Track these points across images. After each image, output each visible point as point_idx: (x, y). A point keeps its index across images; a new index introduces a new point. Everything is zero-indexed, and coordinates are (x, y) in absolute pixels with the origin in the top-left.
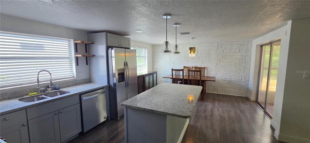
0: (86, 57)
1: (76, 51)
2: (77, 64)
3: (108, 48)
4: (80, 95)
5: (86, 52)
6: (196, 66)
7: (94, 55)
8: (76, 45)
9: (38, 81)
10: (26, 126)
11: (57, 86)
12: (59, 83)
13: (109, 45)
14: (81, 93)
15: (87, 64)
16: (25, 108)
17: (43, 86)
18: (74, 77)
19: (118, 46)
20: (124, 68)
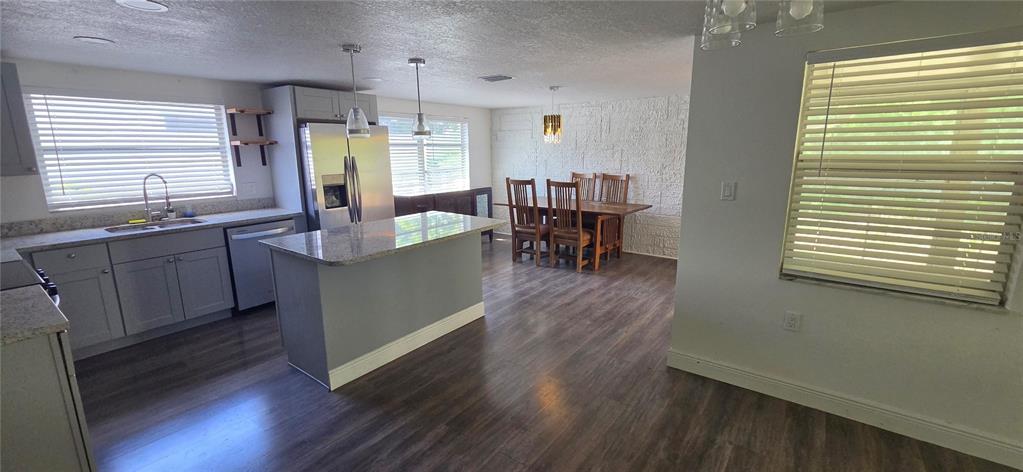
0: (262, 147)
1: (234, 132)
2: (238, 162)
3: (300, 123)
4: (226, 229)
5: (261, 134)
6: (605, 172)
7: (276, 142)
8: (232, 117)
9: (146, 198)
10: (110, 273)
11: (189, 211)
12: (194, 205)
13: (301, 116)
14: (228, 225)
15: (264, 164)
16: (106, 242)
17: (157, 207)
18: (231, 192)
19: (331, 118)
20: (343, 172)
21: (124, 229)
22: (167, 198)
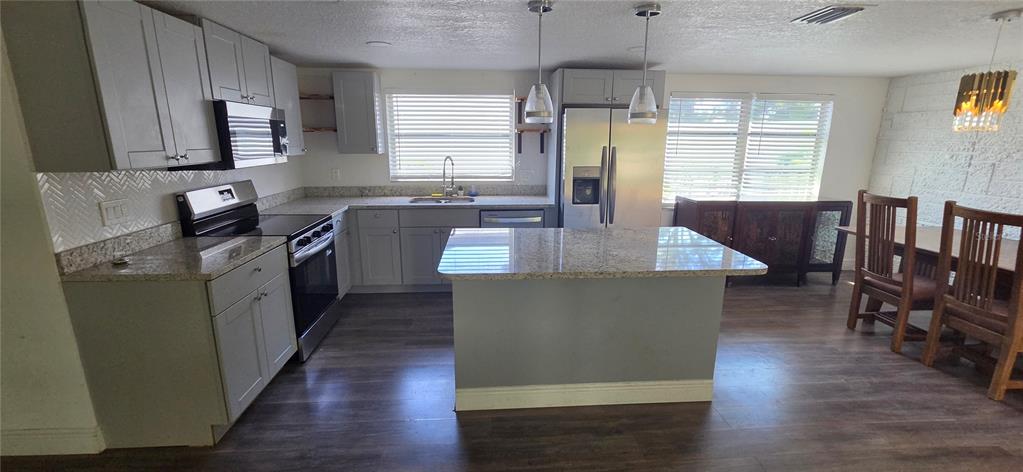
0: (542, 135)
1: (519, 120)
2: (519, 150)
3: (564, 108)
4: (481, 211)
7: (550, 130)
8: (520, 106)
9: (444, 176)
10: (398, 233)
11: (474, 190)
13: (566, 100)
14: (483, 208)
15: (542, 151)
17: (452, 184)
18: (511, 177)
19: (601, 102)
20: (600, 165)
21: (426, 199)
22: (453, 178)
